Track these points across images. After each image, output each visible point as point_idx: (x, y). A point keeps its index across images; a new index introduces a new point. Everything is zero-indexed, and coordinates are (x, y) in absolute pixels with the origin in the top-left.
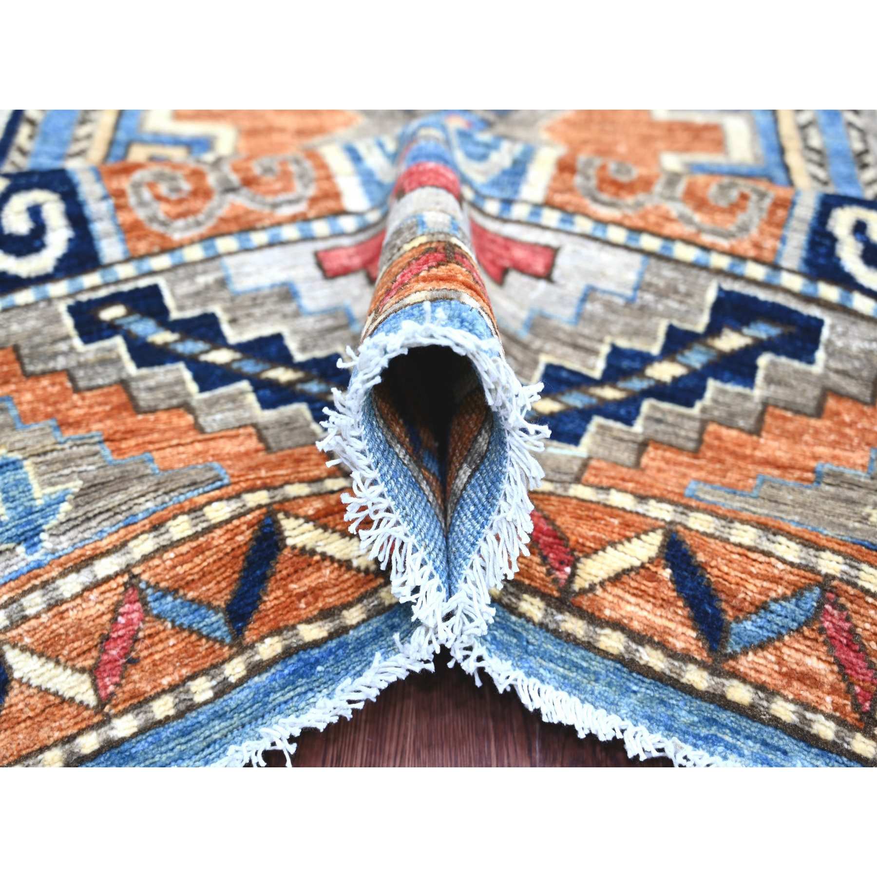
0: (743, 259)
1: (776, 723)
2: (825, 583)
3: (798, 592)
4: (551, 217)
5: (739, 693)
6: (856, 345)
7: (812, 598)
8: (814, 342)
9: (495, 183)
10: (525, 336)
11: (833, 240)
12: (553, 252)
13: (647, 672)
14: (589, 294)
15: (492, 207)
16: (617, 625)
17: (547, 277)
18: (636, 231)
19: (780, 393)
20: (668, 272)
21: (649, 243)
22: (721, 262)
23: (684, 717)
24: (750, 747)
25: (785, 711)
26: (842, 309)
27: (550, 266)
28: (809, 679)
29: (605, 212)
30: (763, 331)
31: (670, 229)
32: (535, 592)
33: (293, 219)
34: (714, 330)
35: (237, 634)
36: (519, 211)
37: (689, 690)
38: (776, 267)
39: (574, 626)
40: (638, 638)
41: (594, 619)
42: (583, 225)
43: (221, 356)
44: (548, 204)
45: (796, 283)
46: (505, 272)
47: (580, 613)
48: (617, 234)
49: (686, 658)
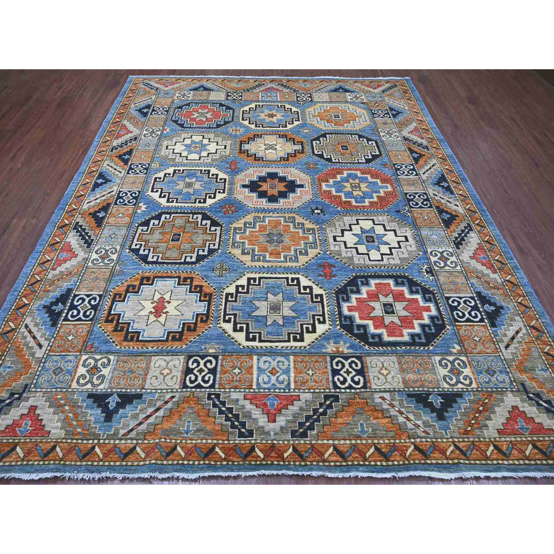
0: (325, 389)
1: (356, 465)
2: (354, 445)
3: (351, 447)
4: (297, 391)
5: (350, 463)
6: (344, 397)
7: (353, 448)
8: (339, 398)
9: (286, 387)
10: (300, 412)
11: (336, 382)
12: (299, 396)
13: (338, 466)
14: (306, 401)
15: (287, 391)
16: (332, 461)
17: (300, 400)
18: (309, 389)
19: (337, 408)
20: (316, 394)
21: (312, 391)
22: (322, 391)
23: (345, 469)
24: (354, 469)
25: (356, 463)
26: (340, 392)
27: (299, 398)
28: (357, 457)
29: (304, 388)
30: (331, 399)
31: (314, 387)
32: (320, 462)
33: (243, 388)
34: (325, 401)
35: (204, 458)
36: (292, 390)
37: (344, 466)
38: (330, 389)
39: (327, 464)
40: (335, 462)
41: (329, 462)
42: (302, 391)
43: (224, 409)
44: (295, 389)
45: (333, 391)
46: (293, 402)
47: (327, 462)
48: (307, 391)
49: (342, 462)
